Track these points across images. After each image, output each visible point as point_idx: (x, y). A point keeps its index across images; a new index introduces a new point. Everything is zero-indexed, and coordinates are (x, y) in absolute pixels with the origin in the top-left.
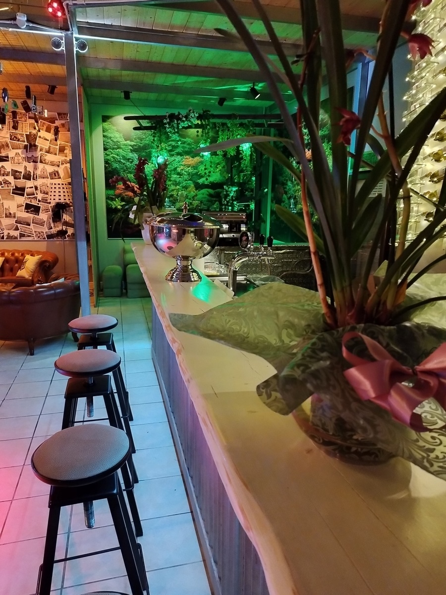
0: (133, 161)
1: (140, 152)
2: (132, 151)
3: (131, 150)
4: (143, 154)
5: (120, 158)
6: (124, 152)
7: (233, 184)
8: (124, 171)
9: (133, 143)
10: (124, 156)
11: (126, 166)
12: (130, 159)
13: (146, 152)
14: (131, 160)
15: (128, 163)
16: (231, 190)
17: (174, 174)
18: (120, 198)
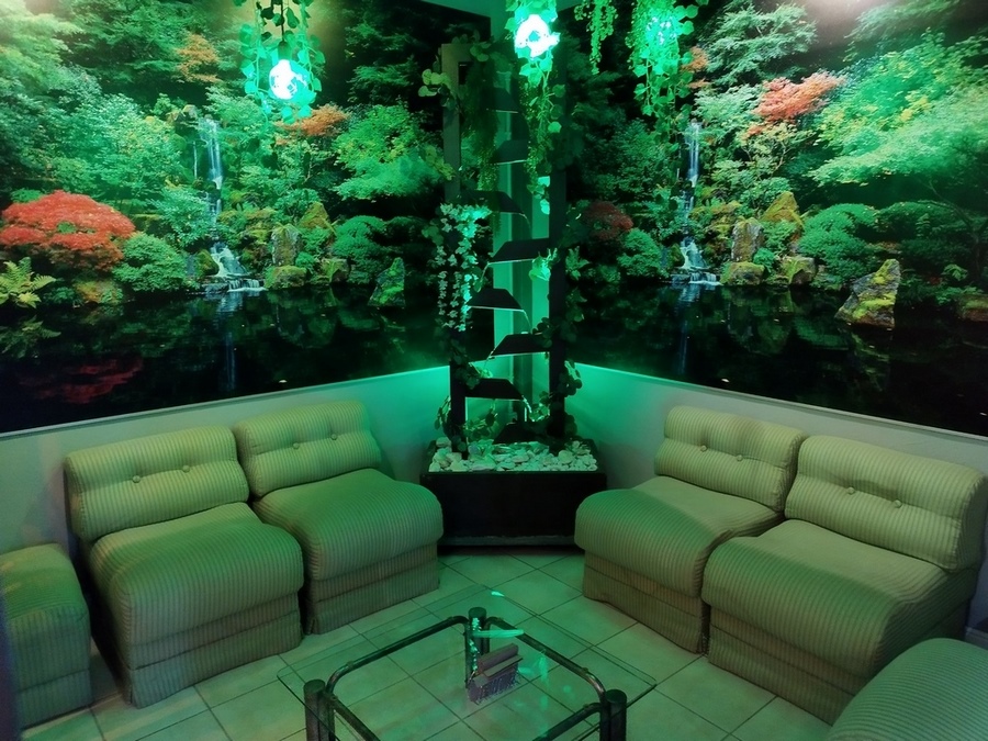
0: (78, 104)
1: (105, 66)
2: (67, 60)
3: (62, 54)
4: (123, 75)
5: (13, 88)
6: (28, 60)
7: (472, 199)
8: (38, 145)
9: (69, 27)
10: (34, 81)
11: (44, 123)
12: (62, 93)
13: (134, 72)
14: (67, 100)
15: (53, 111)
16: (470, 218)
17: (253, 162)
18: (26, 261)
